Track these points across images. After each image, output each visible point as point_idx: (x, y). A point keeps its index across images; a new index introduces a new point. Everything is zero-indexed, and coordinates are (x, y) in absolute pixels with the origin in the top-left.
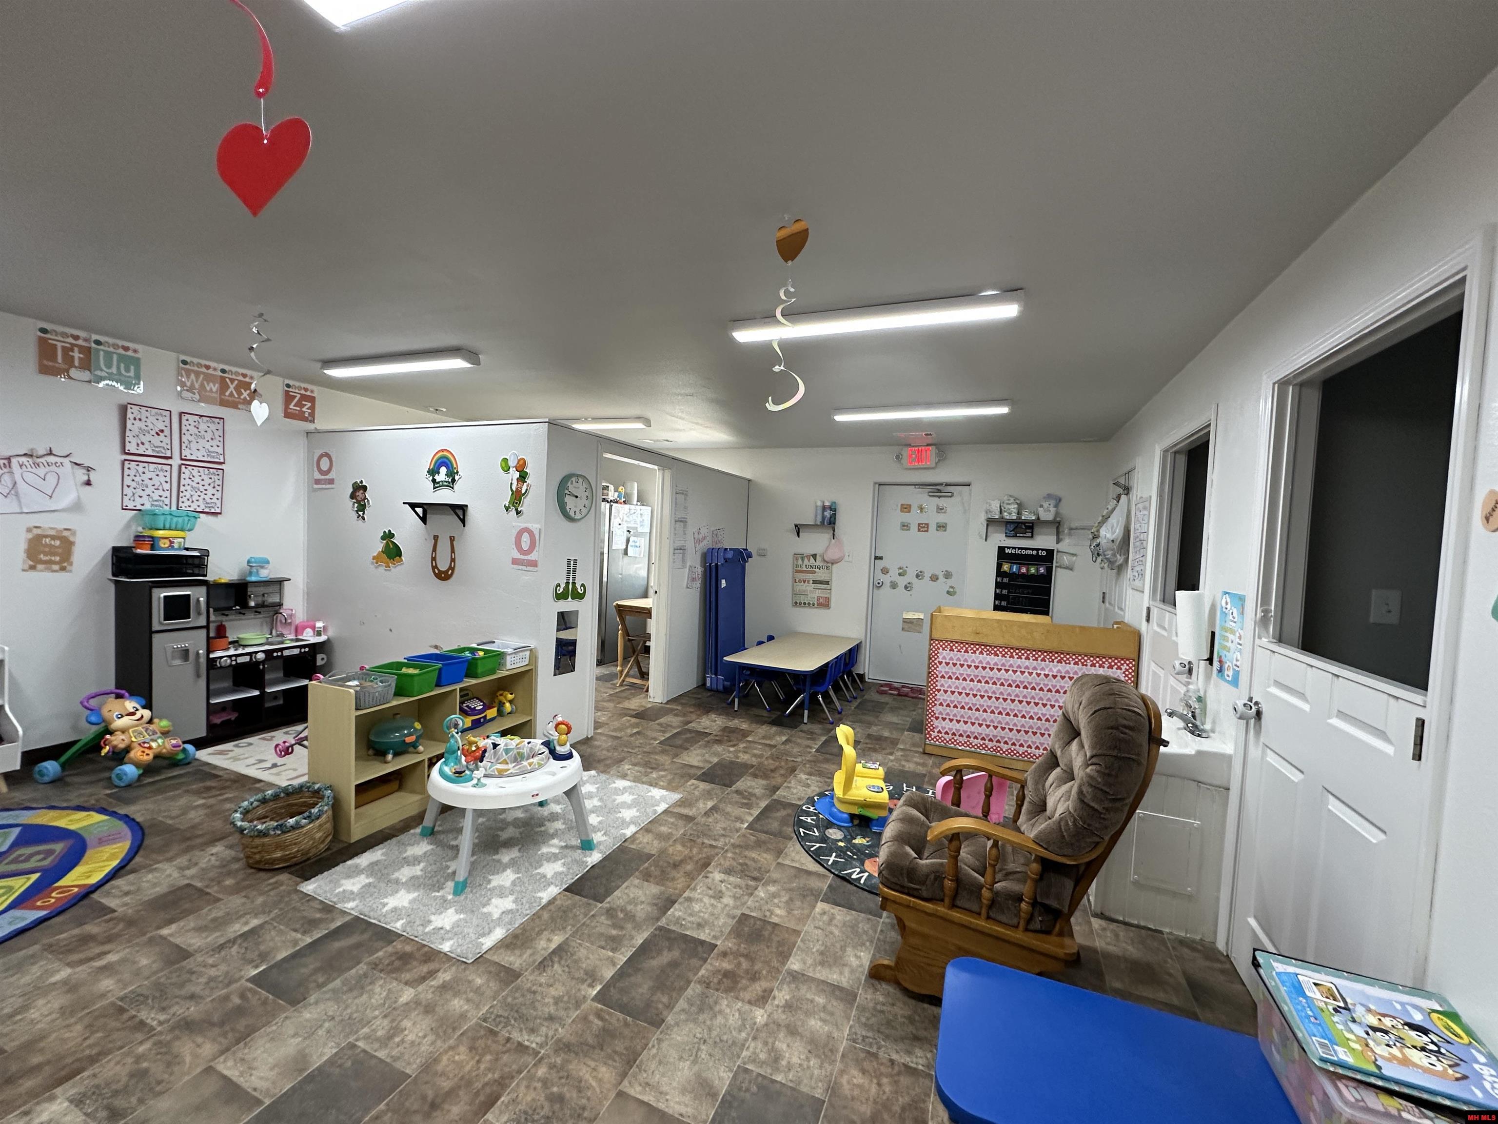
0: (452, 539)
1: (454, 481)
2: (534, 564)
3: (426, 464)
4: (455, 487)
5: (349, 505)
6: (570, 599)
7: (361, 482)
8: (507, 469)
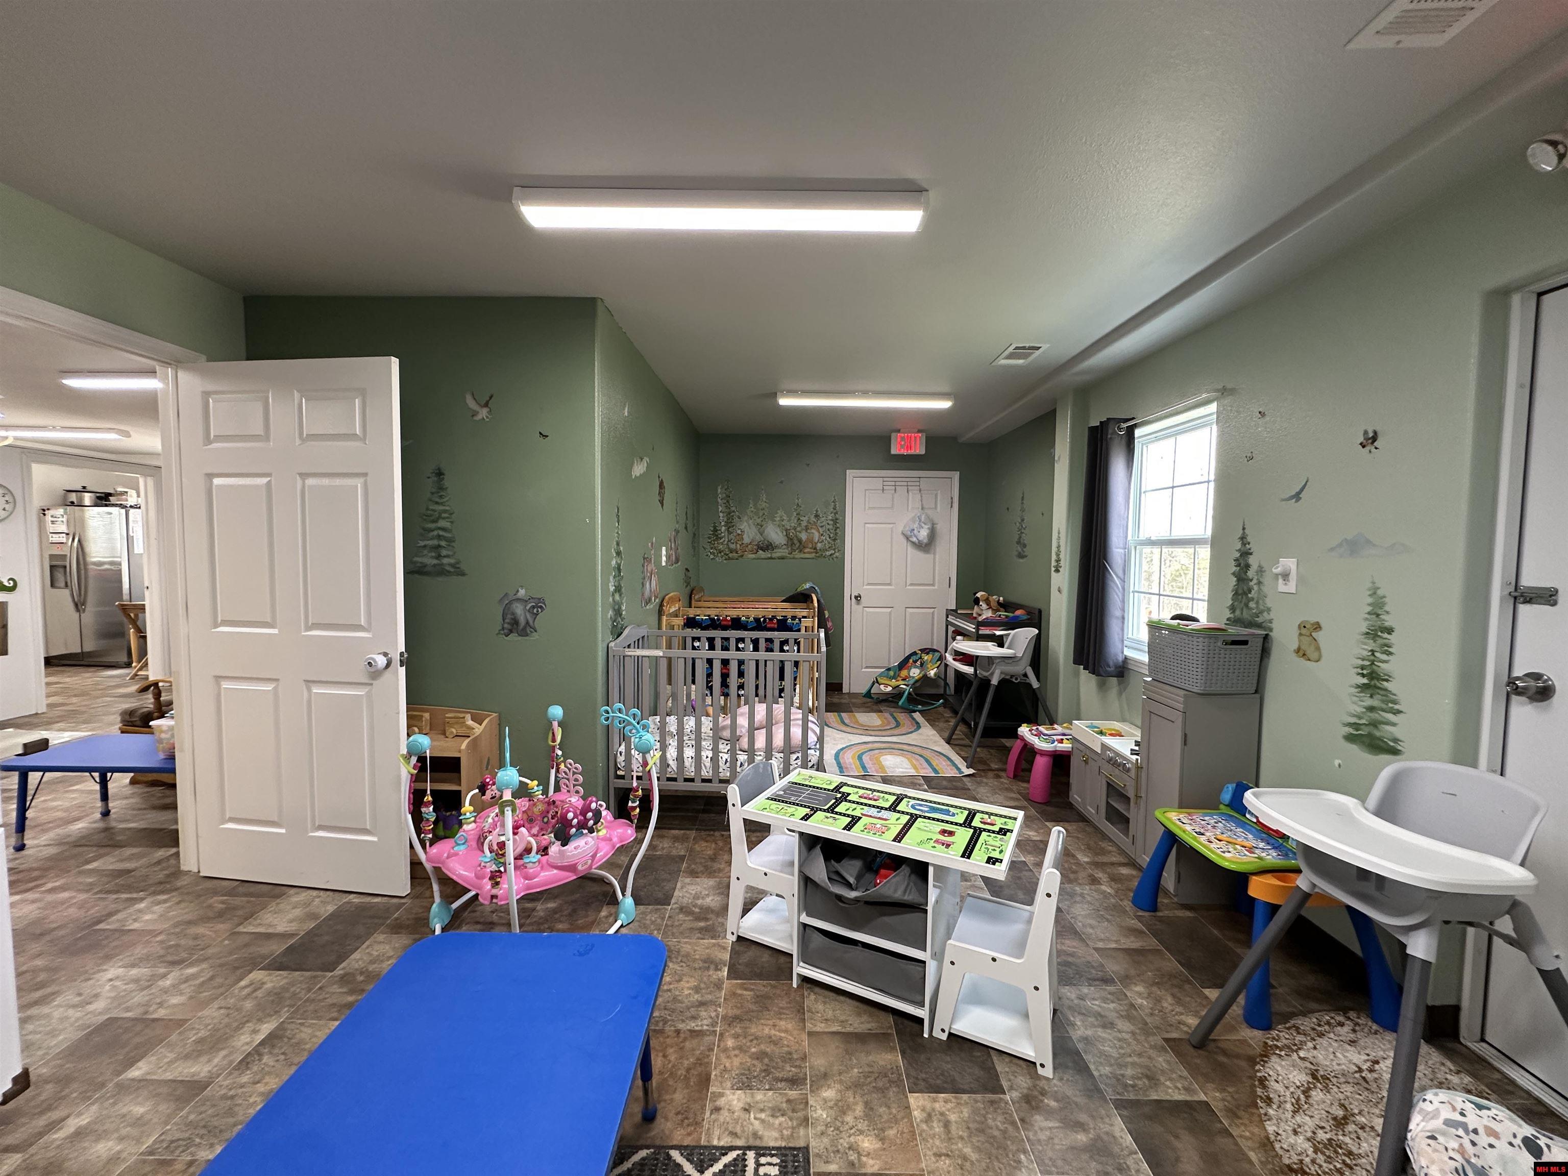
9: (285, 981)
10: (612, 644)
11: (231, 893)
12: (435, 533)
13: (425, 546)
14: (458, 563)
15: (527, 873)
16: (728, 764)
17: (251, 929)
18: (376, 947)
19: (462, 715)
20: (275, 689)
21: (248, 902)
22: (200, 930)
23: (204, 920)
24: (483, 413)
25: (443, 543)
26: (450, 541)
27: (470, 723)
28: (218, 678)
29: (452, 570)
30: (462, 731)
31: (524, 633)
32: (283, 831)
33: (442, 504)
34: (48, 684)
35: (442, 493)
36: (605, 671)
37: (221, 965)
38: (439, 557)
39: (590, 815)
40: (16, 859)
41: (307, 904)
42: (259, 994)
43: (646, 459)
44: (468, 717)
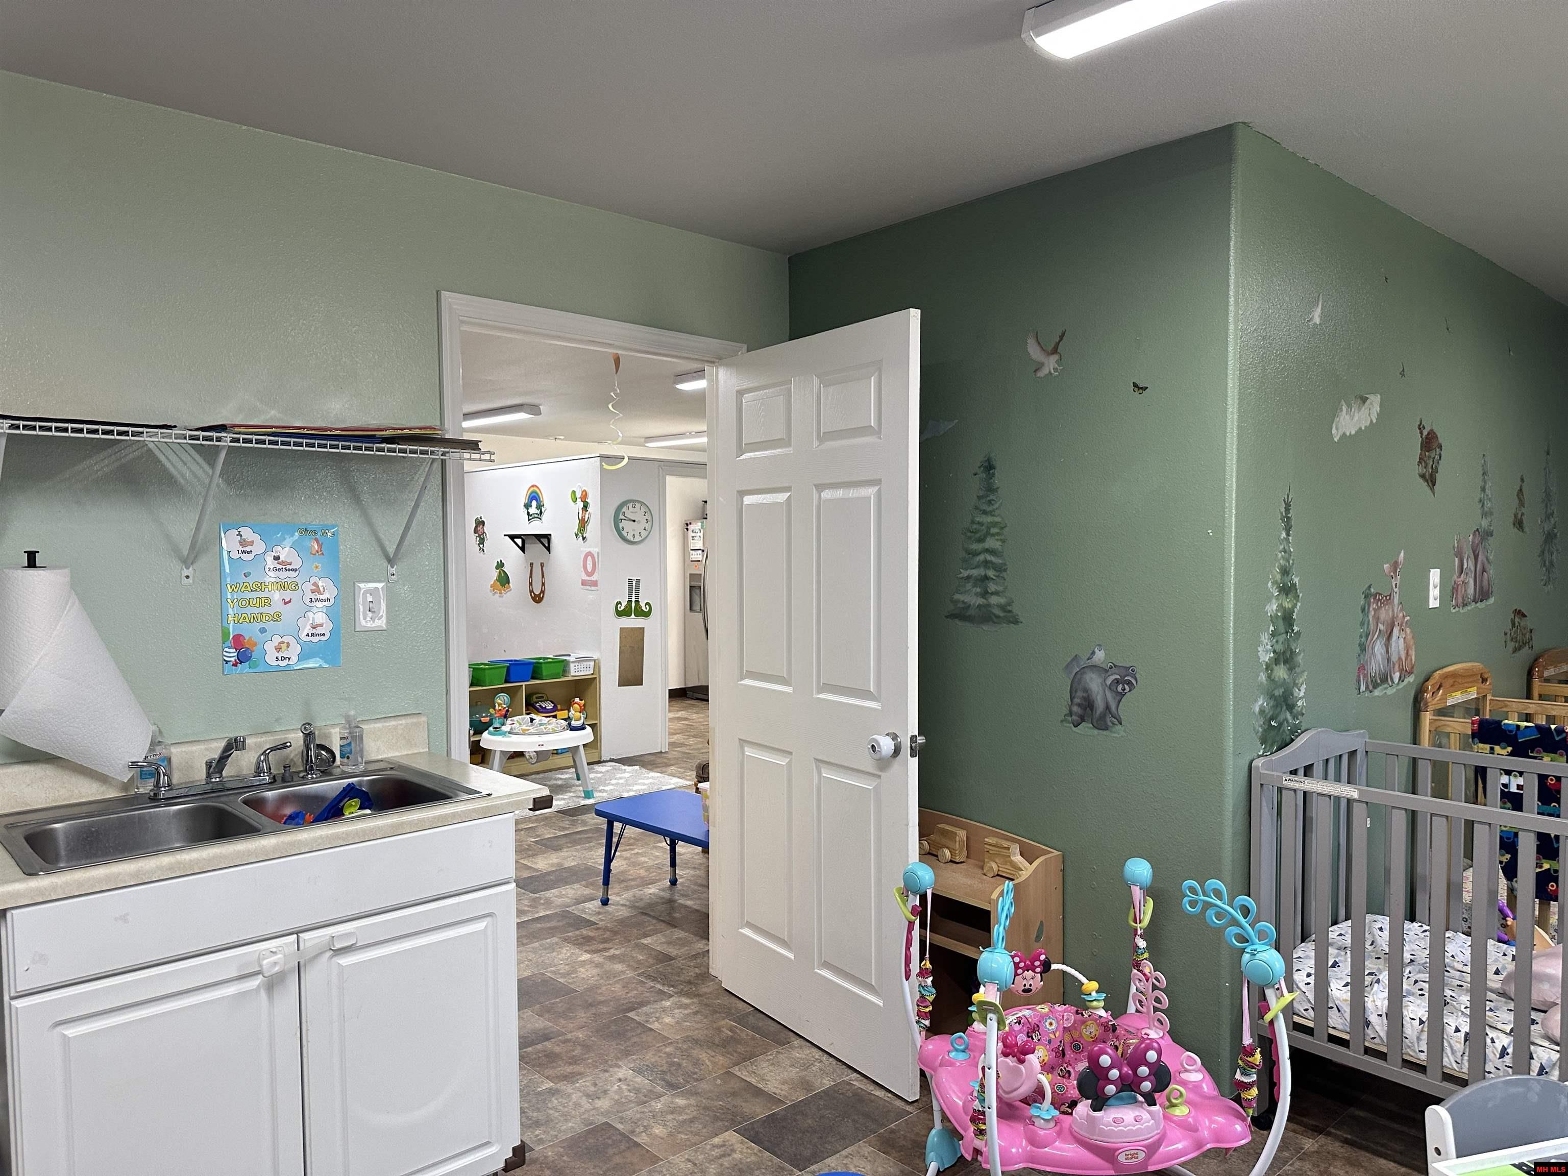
0: (542, 565)
1: (541, 512)
2: (595, 584)
3: (523, 500)
4: (543, 518)
5: (472, 539)
6: (633, 616)
7: (481, 518)
8: (575, 501)
9: (753, 1158)
10: (1259, 763)
11: (741, 1020)
12: (981, 558)
13: (969, 577)
14: (1009, 604)
15: (1034, 1133)
16: (1508, 1060)
17: (744, 1075)
18: (856, 1161)
19: (1005, 844)
20: (789, 764)
21: (753, 1038)
22: (704, 1056)
23: (710, 1044)
24: (1051, 364)
25: (991, 573)
26: (1000, 569)
27: (1018, 858)
28: (743, 742)
29: (1002, 614)
30: (1006, 870)
31: (1101, 724)
32: (791, 956)
33: (991, 513)
34: (671, 720)
35: (991, 497)
36: (1242, 811)
37: (706, 1108)
38: (985, 594)
39: (1144, 1070)
40: (599, 913)
41: (806, 1066)
42: (726, 1162)
43: (1375, 401)
44: (1015, 848)
